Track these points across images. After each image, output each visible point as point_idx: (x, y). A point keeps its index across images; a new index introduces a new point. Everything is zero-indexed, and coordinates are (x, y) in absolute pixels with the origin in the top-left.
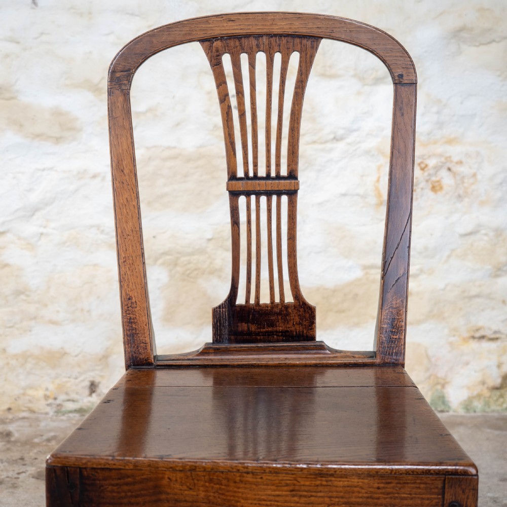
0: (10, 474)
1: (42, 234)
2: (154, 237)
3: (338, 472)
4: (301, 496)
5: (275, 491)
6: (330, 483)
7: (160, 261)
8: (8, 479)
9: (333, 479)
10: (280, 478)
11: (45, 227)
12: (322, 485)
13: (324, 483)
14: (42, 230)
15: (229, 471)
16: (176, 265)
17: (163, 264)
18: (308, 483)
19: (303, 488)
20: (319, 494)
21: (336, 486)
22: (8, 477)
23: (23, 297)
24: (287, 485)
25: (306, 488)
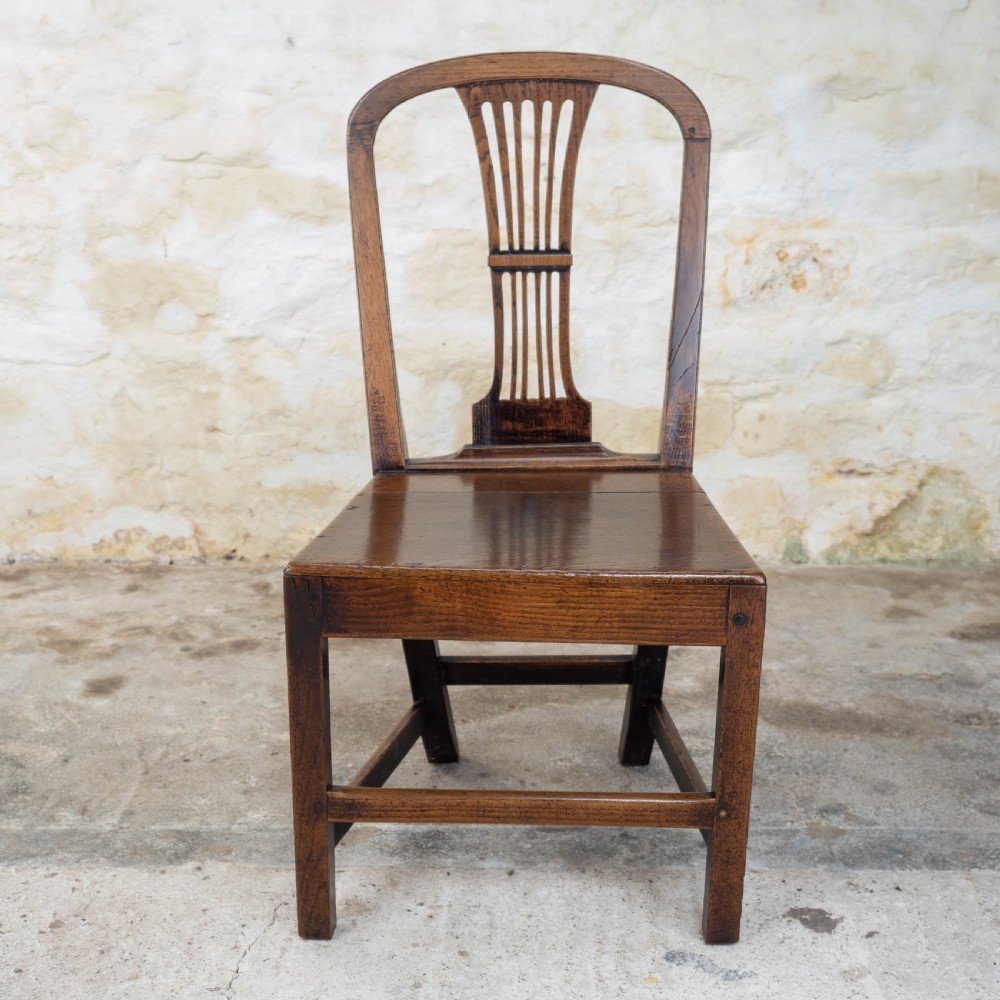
0: (269, 634)
1: (304, 339)
2: (444, 344)
3: (610, 581)
4: (569, 608)
5: (540, 602)
6: (601, 594)
7: (451, 374)
8: (267, 641)
9: (605, 589)
10: (546, 588)
11: (307, 331)
12: (591, 596)
13: (595, 593)
14: (303, 334)
15: (489, 580)
16: (471, 379)
17: (455, 378)
18: (576, 594)
19: (571, 599)
20: (590, 606)
21: (608, 597)
22: (266, 638)
23: (281, 418)
24: (553, 596)
25: (575, 599)
